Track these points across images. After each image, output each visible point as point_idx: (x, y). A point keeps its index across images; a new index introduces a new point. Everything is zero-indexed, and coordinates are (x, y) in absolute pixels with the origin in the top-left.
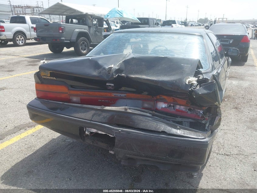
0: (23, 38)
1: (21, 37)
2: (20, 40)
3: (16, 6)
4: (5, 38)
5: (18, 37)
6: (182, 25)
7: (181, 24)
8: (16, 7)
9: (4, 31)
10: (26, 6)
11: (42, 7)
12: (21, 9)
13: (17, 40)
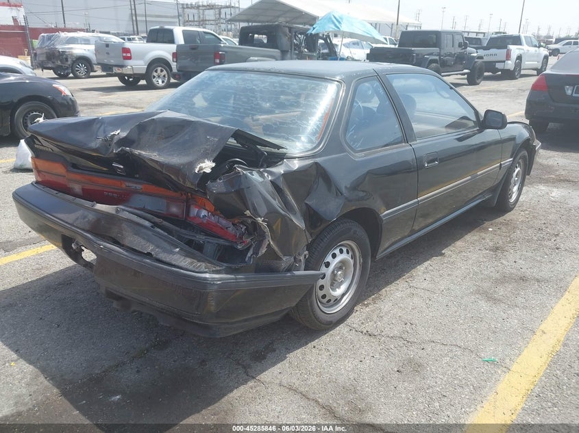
0: (165, 72)
1: (162, 71)
2: (159, 77)
3: (187, 4)
4: (132, 73)
5: (156, 71)
6: (539, 47)
8: (188, 8)
9: (130, 58)
10: (205, 4)
11: (237, 5)
12: (195, 11)
13: (154, 77)
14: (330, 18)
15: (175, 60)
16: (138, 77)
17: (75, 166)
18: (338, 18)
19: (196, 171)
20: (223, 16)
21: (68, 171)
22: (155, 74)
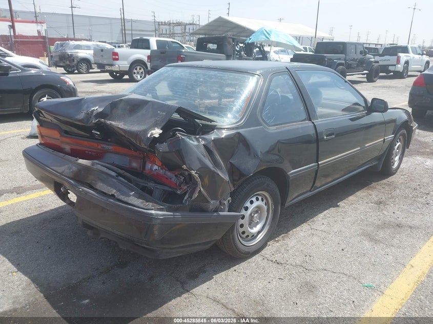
0: (142, 70)
1: (140, 69)
2: (138, 73)
3: (162, 22)
4: (118, 70)
5: (136, 69)
6: (422, 55)
7: (419, 54)
8: (162, 25)
9: (117, 59)
10: (175, 22)
11: (198, 23)
12: (167, 27)
13: (135, 73)
14: (263, 32)
15: (149, 61)
16: (123, 73)
17: (66, 132)
18: (268, 31)
19: (149, 136)
20: (187, 30)
21: (61, 136)
22: (135, 71)
